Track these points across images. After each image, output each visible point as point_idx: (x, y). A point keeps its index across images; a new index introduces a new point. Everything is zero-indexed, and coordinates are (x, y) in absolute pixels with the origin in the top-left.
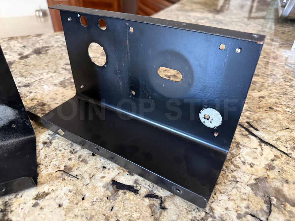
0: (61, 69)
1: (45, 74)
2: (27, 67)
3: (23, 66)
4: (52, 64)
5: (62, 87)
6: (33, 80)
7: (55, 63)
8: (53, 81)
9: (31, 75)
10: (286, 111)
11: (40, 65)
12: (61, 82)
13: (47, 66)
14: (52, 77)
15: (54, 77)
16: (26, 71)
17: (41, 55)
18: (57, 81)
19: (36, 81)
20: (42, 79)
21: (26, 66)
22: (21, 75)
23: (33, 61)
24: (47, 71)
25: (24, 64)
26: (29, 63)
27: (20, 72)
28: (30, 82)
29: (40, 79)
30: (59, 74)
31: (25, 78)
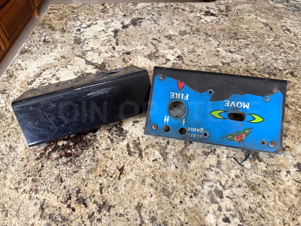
0: (150, 43)
1: (139, 45)
2: (127, 37)
3: (125, 35)
4: (144, 37)
5: (149, 59)
6: (131, 50)
7: (146, 36)
8: (144, 53)
9: (130, 45)
10: (297, 110)
11: (135, 37)
12: (149, 54)
13: (140, 38)
14: (143, 49)
15: (145, 49)
16: (127, 41)
17: (137, 27)
18: (146, 54)
19: (133, 50)
20: (137, 50)
21: (127, 35)
22: (124, 43)
23: (131, 32)
24: (140, 43)
25: (125, 34)
26: (129, 33)
27: (123, 40)
28: (130, 51)
29: (136, 50)
30: (147, 47)
31: (127, 46)
